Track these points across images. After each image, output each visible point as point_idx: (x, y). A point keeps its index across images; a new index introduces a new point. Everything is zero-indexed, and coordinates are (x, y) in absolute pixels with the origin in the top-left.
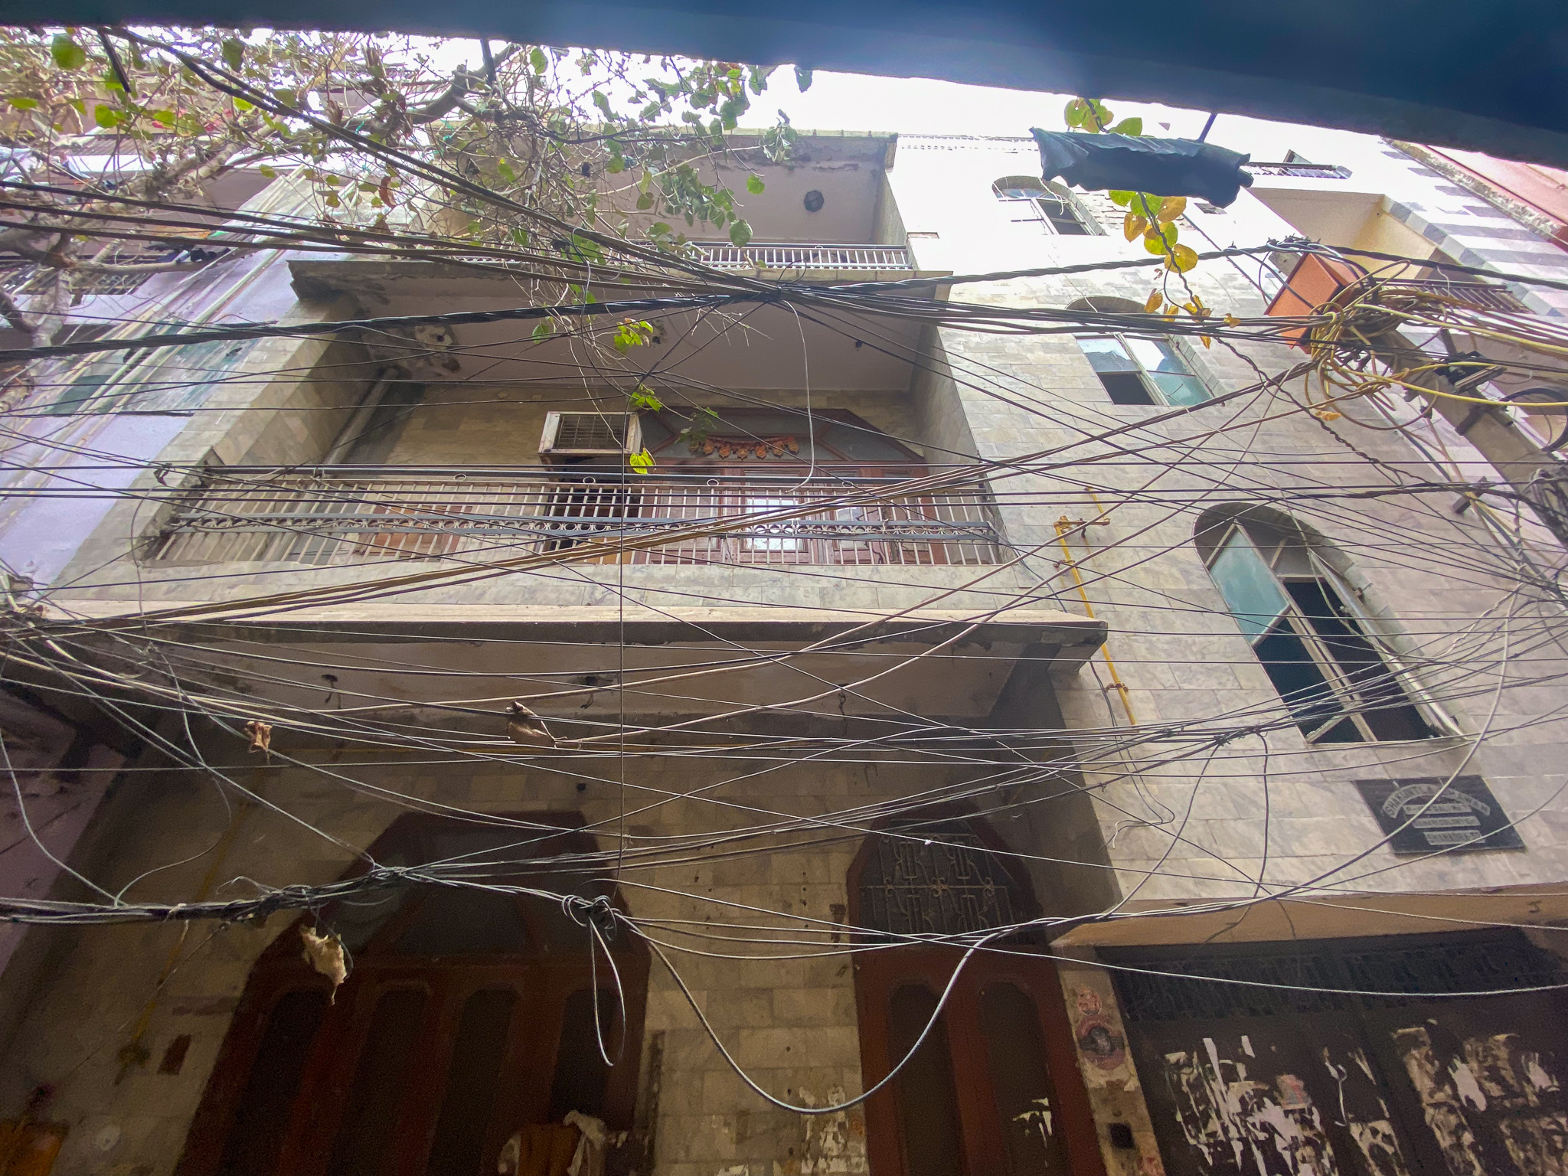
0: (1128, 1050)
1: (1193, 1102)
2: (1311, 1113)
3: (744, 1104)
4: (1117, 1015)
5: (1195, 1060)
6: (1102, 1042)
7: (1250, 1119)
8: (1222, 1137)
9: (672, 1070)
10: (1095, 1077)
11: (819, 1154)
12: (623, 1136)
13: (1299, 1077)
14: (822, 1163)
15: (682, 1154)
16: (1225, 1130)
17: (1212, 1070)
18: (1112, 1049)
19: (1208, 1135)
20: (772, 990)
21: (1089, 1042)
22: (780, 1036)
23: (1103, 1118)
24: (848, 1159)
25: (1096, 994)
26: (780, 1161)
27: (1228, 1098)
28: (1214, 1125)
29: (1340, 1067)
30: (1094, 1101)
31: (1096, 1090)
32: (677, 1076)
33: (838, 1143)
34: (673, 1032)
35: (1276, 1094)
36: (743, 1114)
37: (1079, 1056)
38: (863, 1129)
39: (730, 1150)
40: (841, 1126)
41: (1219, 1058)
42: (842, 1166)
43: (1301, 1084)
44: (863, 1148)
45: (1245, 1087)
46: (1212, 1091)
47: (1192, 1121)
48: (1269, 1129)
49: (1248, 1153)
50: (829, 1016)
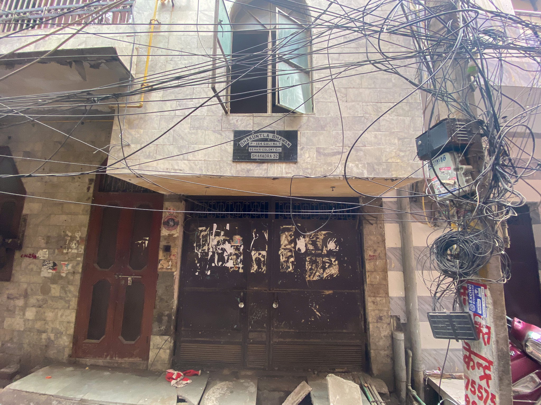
1: (201, 241)
2: (241, 246)
3: (49, 234)
5: (208, 230)
6: (171, 223)
7: (218, 247)
8: (206, 251)
9: (29, 225)
10: (164, 232)
11: (69, 248)
12: (11, 240)
13: (241, 236)
14: (70, 250)
15: (30, 246)
16: (209, 249)
17: (212, 233)
18: (174, 225)
19: (202, 250)
20: (63, 204)
21: (167, 224)
22: (64, 217)
23: (163, 243)
24: (79, 249)
25: (175, 209)
26: (58, 249)
27: (213, 241)
28: (206, 248)
29: (258, 235)
30: (162, 239)
31: (164, 236)
32: (31, 226)
33: (76, 245)
34: (31, 214)
35: (231, 241)
36: (49, 237)
37: (162, 227)
38: (85, 242)
39: (44, 245)
40: (78, 241)
41: (217, 229)
42: (76, 251)
43: (241, 238)
44: (83, 247)
45: (222, 238)
46: (210, 238)
47: (199, 246)
48: (224, 250)
49: (213, 256)
50: (81, 212)
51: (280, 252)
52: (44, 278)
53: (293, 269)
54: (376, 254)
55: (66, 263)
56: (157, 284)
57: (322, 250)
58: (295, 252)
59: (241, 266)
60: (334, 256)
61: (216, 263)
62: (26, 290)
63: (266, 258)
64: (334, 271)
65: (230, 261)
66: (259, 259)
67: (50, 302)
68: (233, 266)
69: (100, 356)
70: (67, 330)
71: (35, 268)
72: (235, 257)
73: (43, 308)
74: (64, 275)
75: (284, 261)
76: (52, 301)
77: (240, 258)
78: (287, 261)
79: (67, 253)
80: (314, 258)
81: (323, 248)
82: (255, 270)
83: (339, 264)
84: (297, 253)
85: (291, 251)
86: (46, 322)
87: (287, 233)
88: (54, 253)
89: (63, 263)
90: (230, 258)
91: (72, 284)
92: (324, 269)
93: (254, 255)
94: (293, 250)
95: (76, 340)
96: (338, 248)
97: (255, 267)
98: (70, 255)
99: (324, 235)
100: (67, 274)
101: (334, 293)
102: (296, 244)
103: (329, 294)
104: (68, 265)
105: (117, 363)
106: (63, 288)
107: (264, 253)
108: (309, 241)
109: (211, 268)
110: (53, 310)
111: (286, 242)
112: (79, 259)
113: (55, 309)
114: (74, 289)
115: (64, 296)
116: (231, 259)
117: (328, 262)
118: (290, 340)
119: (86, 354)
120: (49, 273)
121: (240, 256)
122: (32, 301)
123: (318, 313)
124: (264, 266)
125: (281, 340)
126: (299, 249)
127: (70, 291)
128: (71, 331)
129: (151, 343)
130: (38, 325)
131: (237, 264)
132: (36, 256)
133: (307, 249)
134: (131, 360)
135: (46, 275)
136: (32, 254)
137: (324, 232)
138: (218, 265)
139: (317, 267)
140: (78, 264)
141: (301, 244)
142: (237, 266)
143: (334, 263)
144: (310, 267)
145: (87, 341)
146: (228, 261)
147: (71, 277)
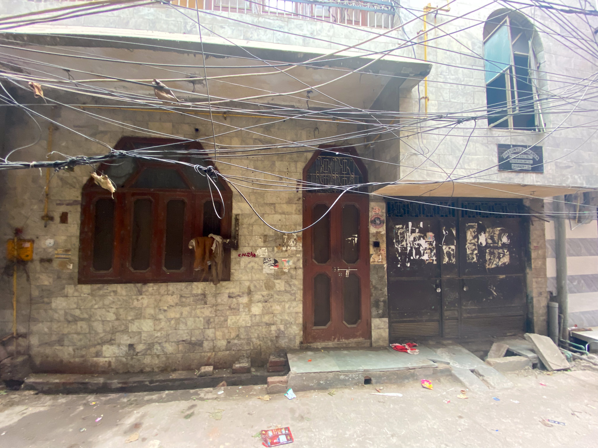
0: (385, 224)
1: (400, 238)
2: (433, 242)
3: (266, 233)
4: (385, 215)
5: (404, 227)
6: (378, 222)
7: (415, 243)
8: (405, 246)
9: (242, 224)
10: (373, 230)
11: (288, 246)
12: (228, 240)
13: (433, 233)
14: (289, 248)
15: (247, 245)
16: (407, 244)
17: (408, 230)
18: (380, 223)
19: (401, 246)
20: (275, 204)
21: (374, 222)
22: (278, 217)
23: (372, 240)
24: (297, 247)
25: (380, 209)
26: (277, 247)
27: (410, 237)
28: (404, 243)
29: (447, 232)
30: (371, 236)
31: (372, 233)
32: (244, 226)
33: (294, 243)
34: (242, 214)
35: (425, 237)
36: (265, 236)
37: (370, 225)
38: (302, 240)
39: (262, 244)
40: (295, 239)
41: (412, 227)
42: (295, 248)
43: (433, 235)
44: (301, 245)
45: (417, 235)
46: (406, 235)
47: (398, 242)
48: (420, 245)
49: (411, 250)
50: (294, 212)
51: (466, 246)
52: (266, 275)
53: (477, 260)
54: (539, 245)
55: (287, 260)
56: (371, 275)
57: (498, 243)
58: (478, 245)
59: (434, 258)
60: (506, 248)
61: (414, 256)
62: (249, 288)
63: (455, 251)
64: (506, 260)
65: (425, 254)
66: (450, 252)
67: (276, 296)
68: (428, 259)
69: (329, 340)
70: (296, 320)
71: (256, 266)
72: (429, 251)
73: (270, 302)
74: (286, 271)
75: (470, 254)
76: (278, 295)
77: (433, 252)
78: (472, 254)
79: (286, 251)
80: (492, 250)
81: (498, 241)
82: (446, 261)
83: (510, 254)
84: (480, 246)
85: (475, 245)
86: (274, 315)
87: (471, 230)
88: (273, 250)
89: (284, 259)
90: (425, 252)
91: (295, 279)
92: (499, 258)
93: (445, 249)
94: (476, 244)
95: (305, 328)
96: (509, 242)
97: (446, 259)
98: (289, 252)
99: (499, 230)
100: (289, 270)
101: (506, 277)
102: (478, 239)
103: (503, 279)
104: (288, 262)
105: (345, 343)
106: (287, 282)
107: (453, 247)
108: (489, 236)
109: (410, 261)
110: (279, 304)
111: (471, 238)
112: (298, 255)
113: (281, 302)
114: (298, 283)
115: (290, 289)
116: (427, 253)
117: (502, 253)
118: (475, 315)
119: (315, 339)
120: (271, 269)
121: (433, 250)
122: (257, 297)
123: (495, 293)
124: (453, 258)
125: (469, 315)
126: (481, 243)
127: (294, 285)
128: (300, 320)
129: (373, 325)
130: (266, 319)
131: (431, 257)
132: (255, 254)
133: (487, 243)
134: (355, 340)
135: (269, 272)
136: (250, 253)
137: (499, 229)
138: (416, 258)
139: (494, 257)
140: (298, 260)
141: (483, 239)
142: (432, 258)
143: (506, 254)
144: (489, 257)
145: (315, 328)
146: (423, 255)
147: (293, 272)
